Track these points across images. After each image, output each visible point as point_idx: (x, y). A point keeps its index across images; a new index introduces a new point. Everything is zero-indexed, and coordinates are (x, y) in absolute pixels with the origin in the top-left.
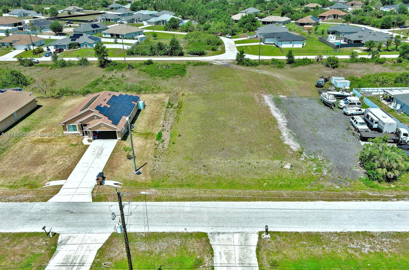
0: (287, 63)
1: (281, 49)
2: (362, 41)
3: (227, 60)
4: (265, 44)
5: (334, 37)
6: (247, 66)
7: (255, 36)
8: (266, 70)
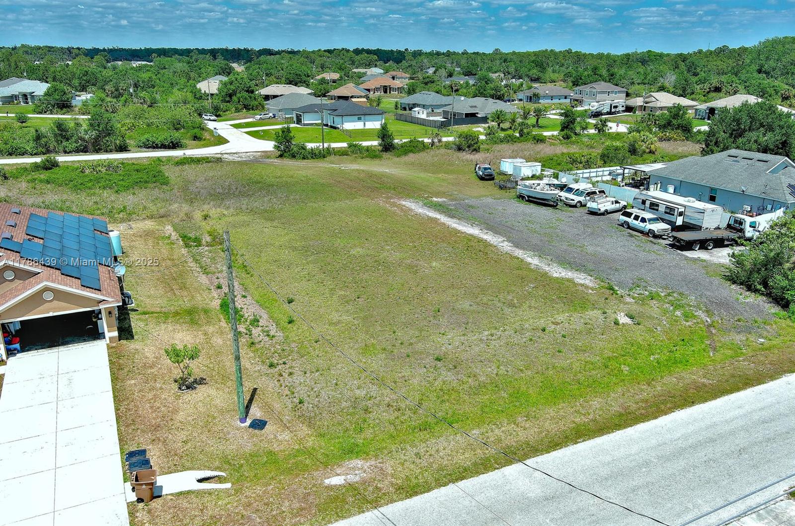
0: (382, 151)
1: (343, 131)
2: (477, 113)
3: (248, 152)
4: (305, 125)
5: (423, 111)
6: (304, 158)
7: (271, 114)
8: (351, 162)
